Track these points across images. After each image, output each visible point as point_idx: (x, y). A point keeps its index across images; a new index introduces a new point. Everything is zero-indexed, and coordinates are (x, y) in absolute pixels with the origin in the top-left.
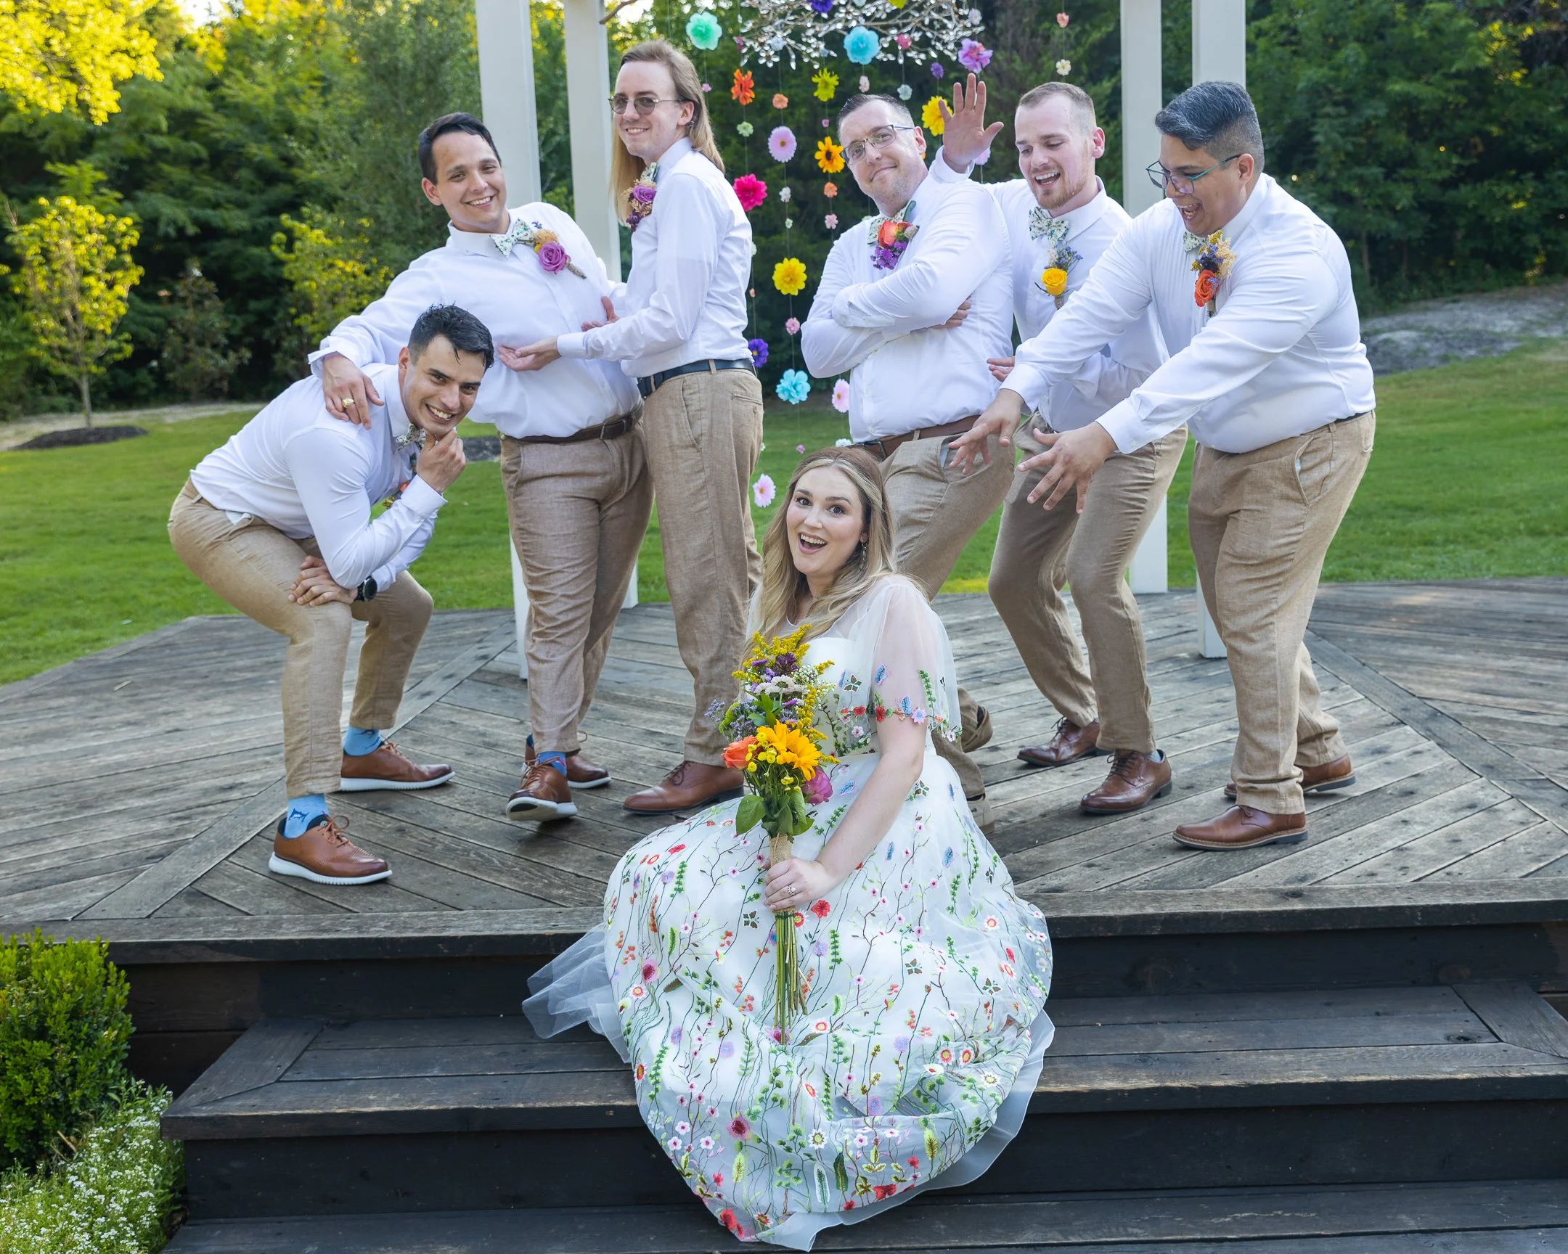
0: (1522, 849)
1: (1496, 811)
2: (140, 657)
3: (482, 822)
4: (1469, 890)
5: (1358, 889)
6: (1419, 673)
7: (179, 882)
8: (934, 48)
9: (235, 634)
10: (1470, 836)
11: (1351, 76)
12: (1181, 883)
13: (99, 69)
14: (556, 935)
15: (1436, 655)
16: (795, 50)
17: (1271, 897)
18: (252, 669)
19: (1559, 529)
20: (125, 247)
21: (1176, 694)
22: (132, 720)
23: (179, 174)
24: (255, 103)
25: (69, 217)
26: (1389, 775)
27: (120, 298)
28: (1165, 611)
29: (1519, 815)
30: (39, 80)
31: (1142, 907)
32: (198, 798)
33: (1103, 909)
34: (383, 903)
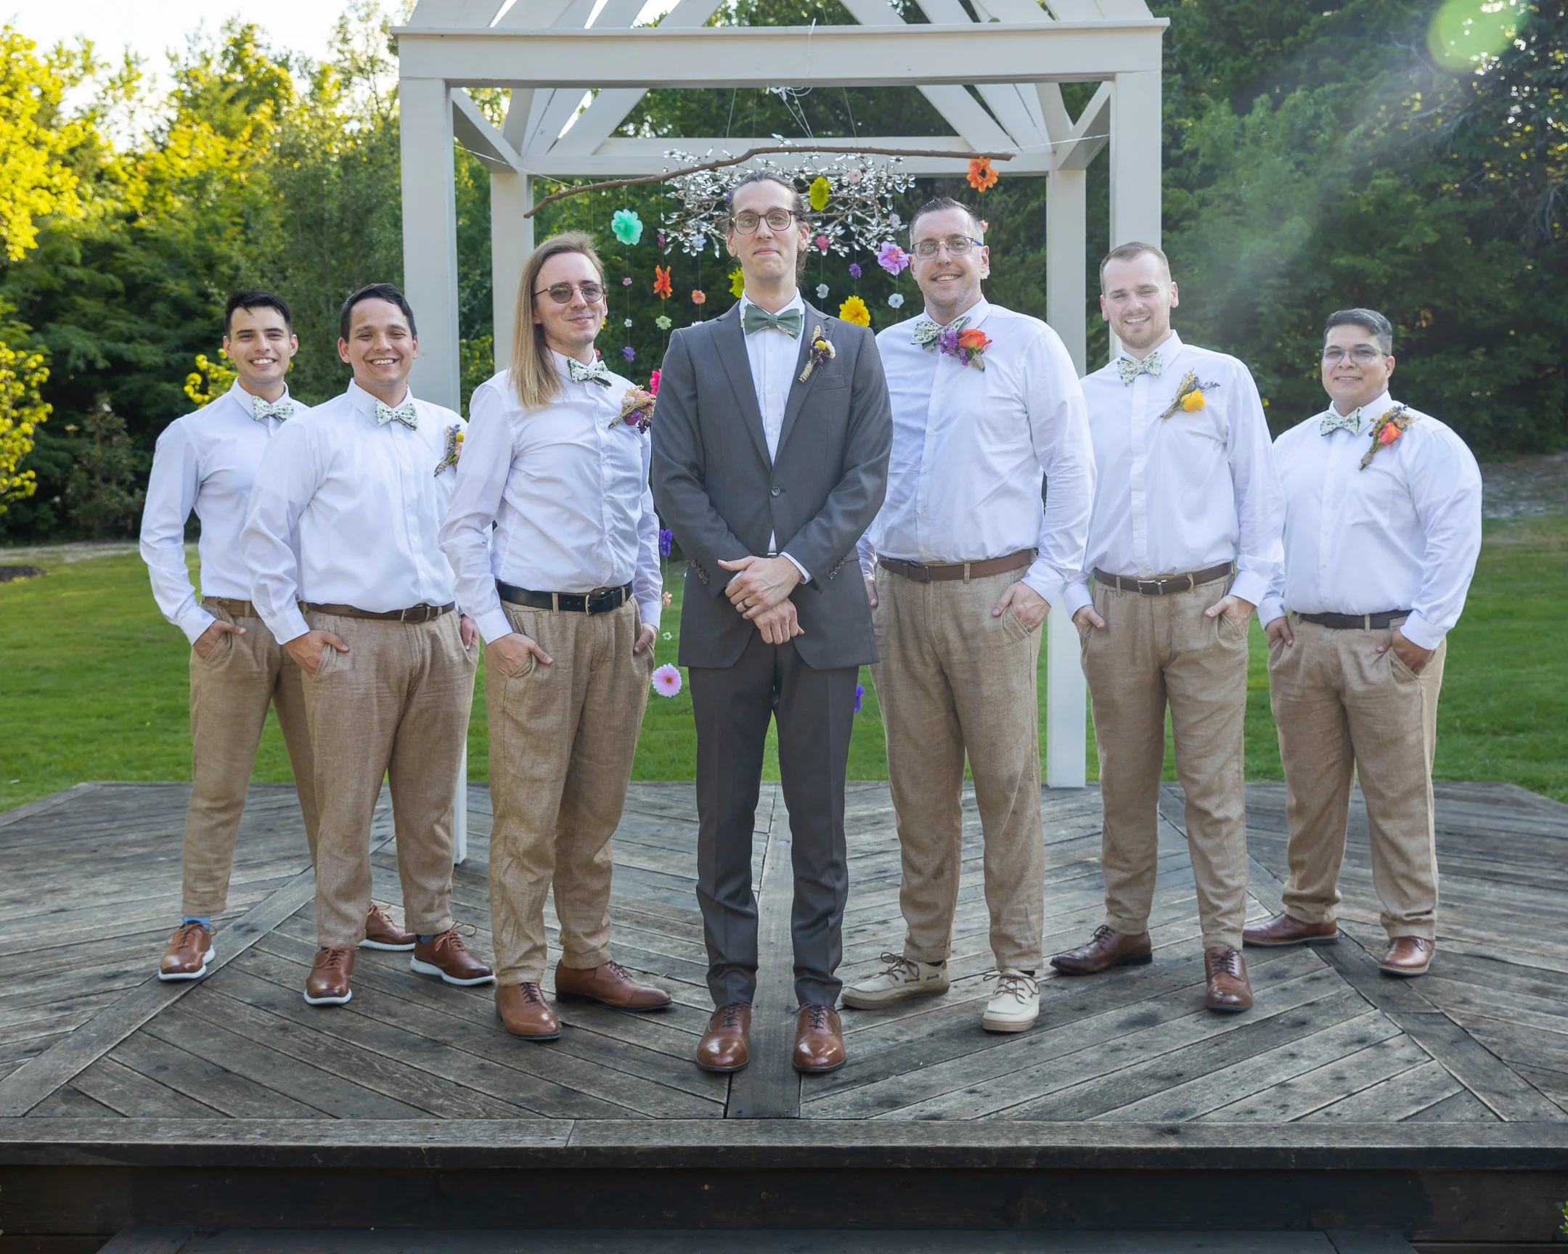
0: (1405, 1090)
1: (1385, 1046)
2: (28, 826)
3: (367, 1022)
4: (1344, 1132)
5: (1235, 1127)
7: (56, 1079)
9: (127, 804)
10: (1355, 1073)
12: (1060, 1114)
13: (18, 204)
14: (431, 1149)
17: (1147, 1133)
18: (142, 843)
19: (1496, 728)
20: (34, 384)
21: (1080, 903)
22: (17, 898)
23: (93, 307)
24: (174, 239)
26: (1284, 1002)
27: (26, 436)
28: (1081, 809)
29: (1407, 1052)
31: (1018, 1139)
32: (81, 987)
33: (979, 1139)
34: (261, 1108)
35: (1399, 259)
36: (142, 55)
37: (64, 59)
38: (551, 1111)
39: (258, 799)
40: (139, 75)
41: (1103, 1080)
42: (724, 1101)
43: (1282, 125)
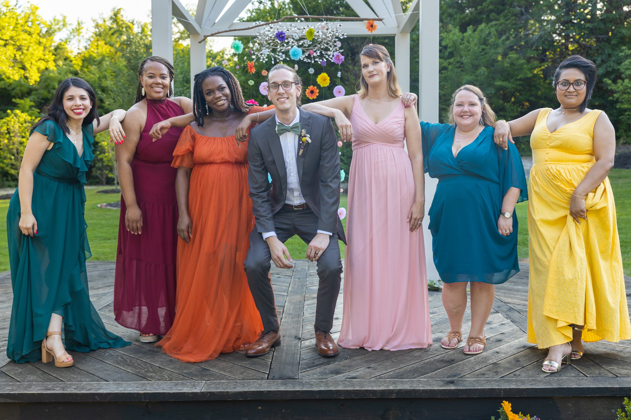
1: (534, 349)
4: (523, 382)
5: (477, 380)
6: (504, 293)
8: (325, 57)
10: (524, 359)
11: (482, 79)
12: (405, 376)
13: (33, 65)
15: (511, 286)
16: (274, 57)
17: (441, 383)
25: (18, 117)
26: (492, 333)
30: (11, 68)
31: (388, 386)
33: (372, 387)
34: (76, 378)
35: (518, 83)
36: (83, 21)
37: (56, 22)
38: (196, 378)
39: (103, 266)
40: (82, 28)
41: (422, 363)
42: (268, 373)
43: (477, 36)
